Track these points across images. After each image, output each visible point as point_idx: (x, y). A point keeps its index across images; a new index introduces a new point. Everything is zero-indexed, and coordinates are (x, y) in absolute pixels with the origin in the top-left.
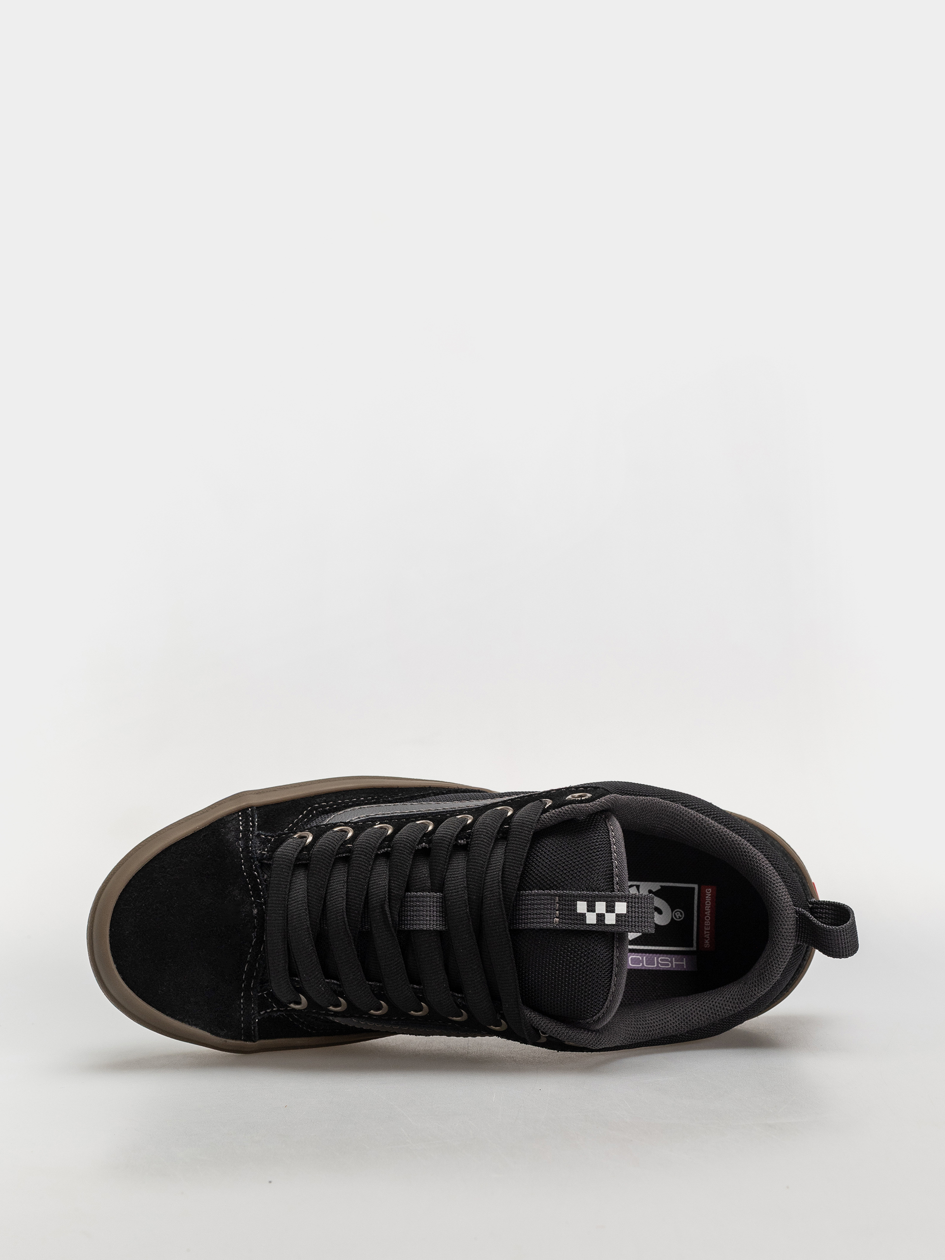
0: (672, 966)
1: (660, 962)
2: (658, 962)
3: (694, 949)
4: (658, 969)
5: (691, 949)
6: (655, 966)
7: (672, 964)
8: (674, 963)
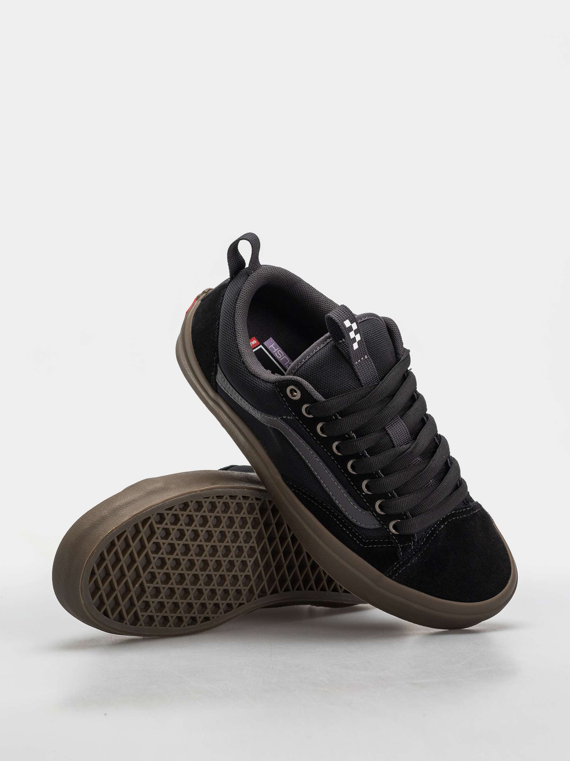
0: (278, 350)
1: (281, 357)
2: (282, 357)
3: (261, 346)
4: (285, 354)
5: (262, 347)
6: (285, 357)
7: (277, 351)
8: (276, 350)
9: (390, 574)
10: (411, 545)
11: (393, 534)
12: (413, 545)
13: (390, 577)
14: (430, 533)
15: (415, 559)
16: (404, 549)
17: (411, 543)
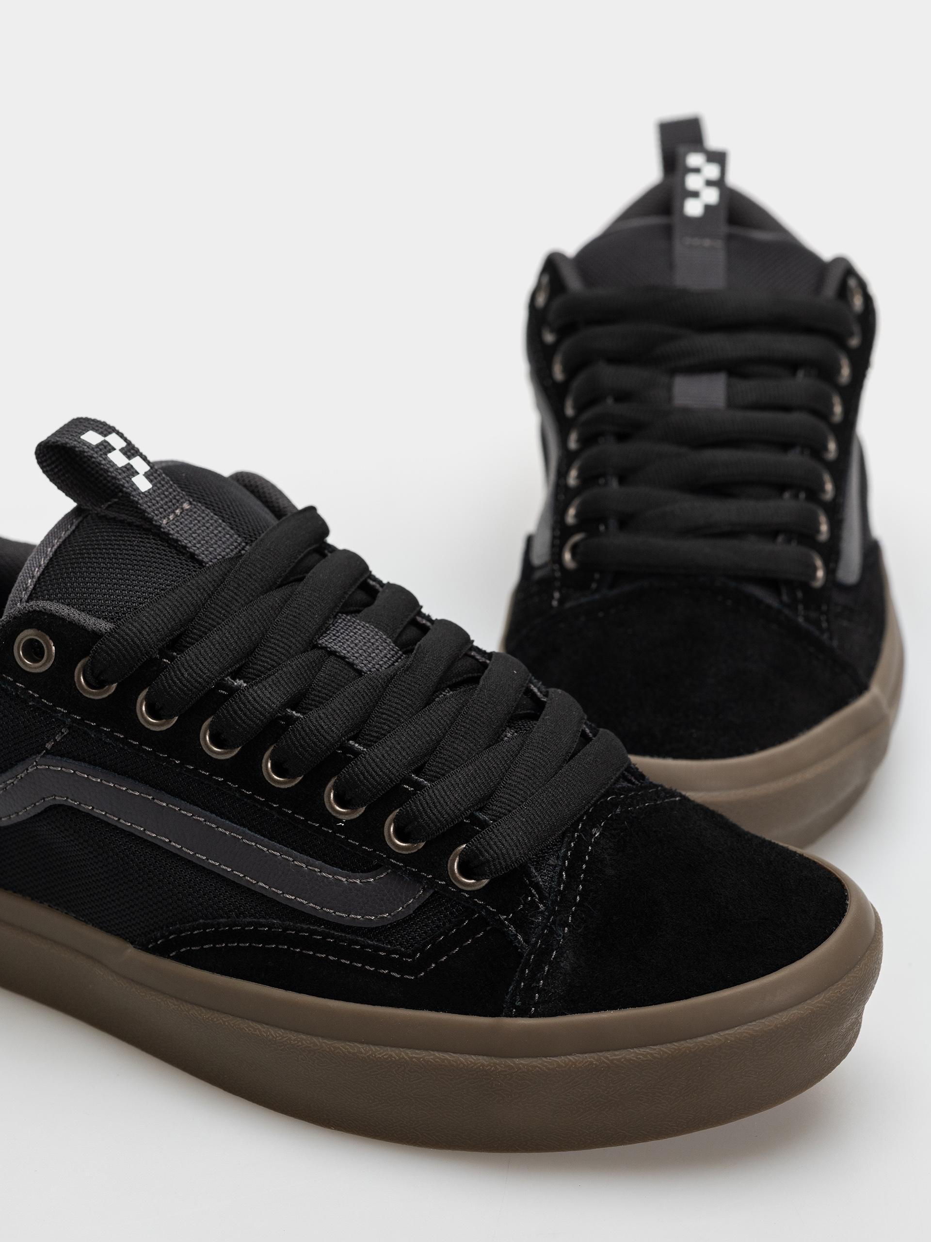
9: (518, 1004)
10: (533, 900)
11: (474, 894)
12: (541, 902)
13: (523, 1013)
14: (570, 855)
15: (564, 933)
16: (522, 924)
17: (533, 896)
